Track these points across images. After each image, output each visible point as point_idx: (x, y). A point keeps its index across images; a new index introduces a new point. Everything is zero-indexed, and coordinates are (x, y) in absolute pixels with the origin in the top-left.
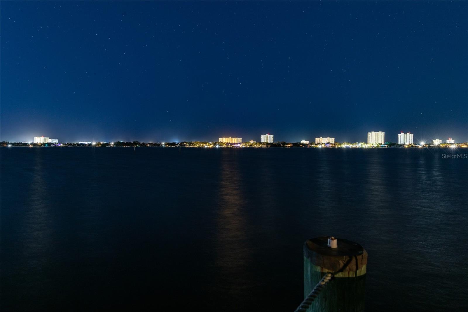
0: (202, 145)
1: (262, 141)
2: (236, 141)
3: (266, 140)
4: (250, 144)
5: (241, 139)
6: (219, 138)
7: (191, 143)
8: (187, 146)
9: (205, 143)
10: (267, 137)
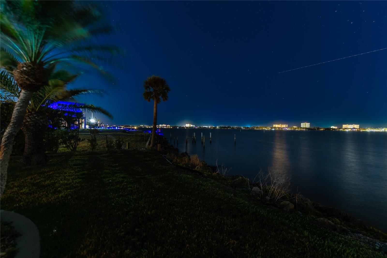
0: (264, 128)
1: (302, 127)
2: (284, 126)
3: (304, 126)
4: (294, 128)
5: (287, 125)
6: (274, 125)
7: (257, 128)
8: (256, 129)
9: (266, 127)
10: (305, 124)
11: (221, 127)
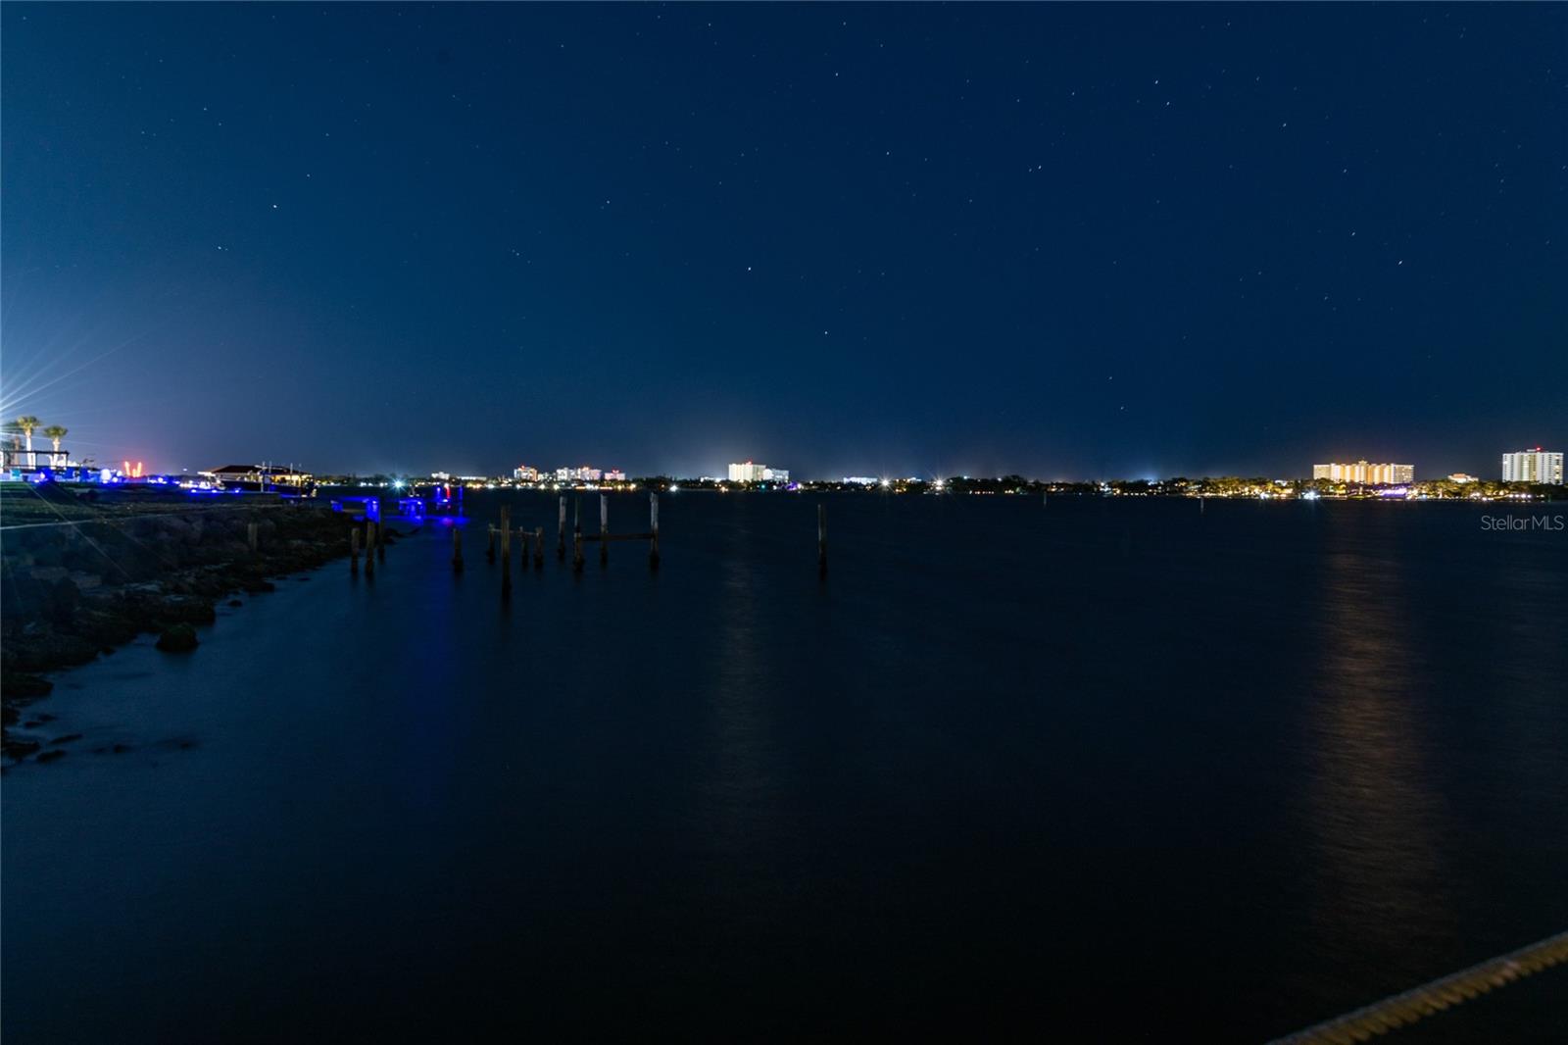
0: (1246, 489)
1: (1507, 478)
3: (1525, 473)
4: (1454, 489)
5: (1410, 467)
6: (1316, 466)
7: (1204, 484)
8: (1192, 491)
9: (1262, 483)
10: (1533, 462)
11: (957, 484)
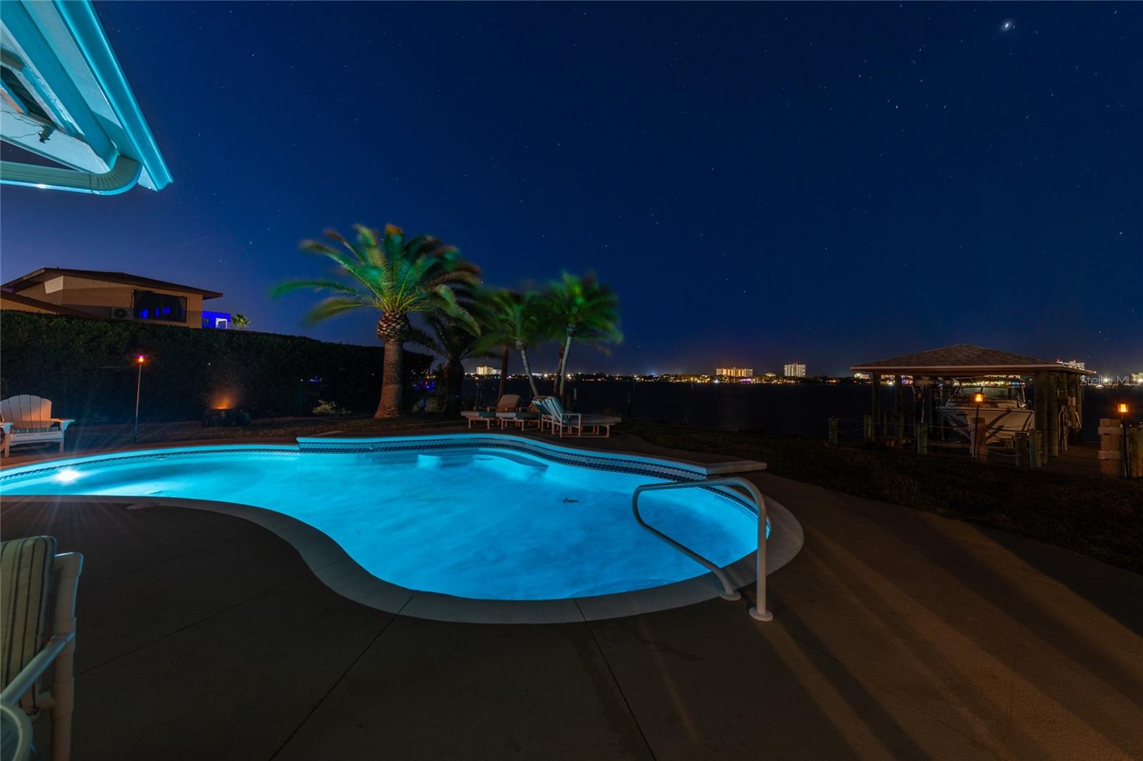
0: (692, 379)
1: (786, 374)
2: (744, 374)
3: (792, 373)
4: (768, 379)
5: (752, 370)
6: (718, 370)
7: (676, 377)
8: (672, 380)
9: (698, 376)
10: (795, 368)
